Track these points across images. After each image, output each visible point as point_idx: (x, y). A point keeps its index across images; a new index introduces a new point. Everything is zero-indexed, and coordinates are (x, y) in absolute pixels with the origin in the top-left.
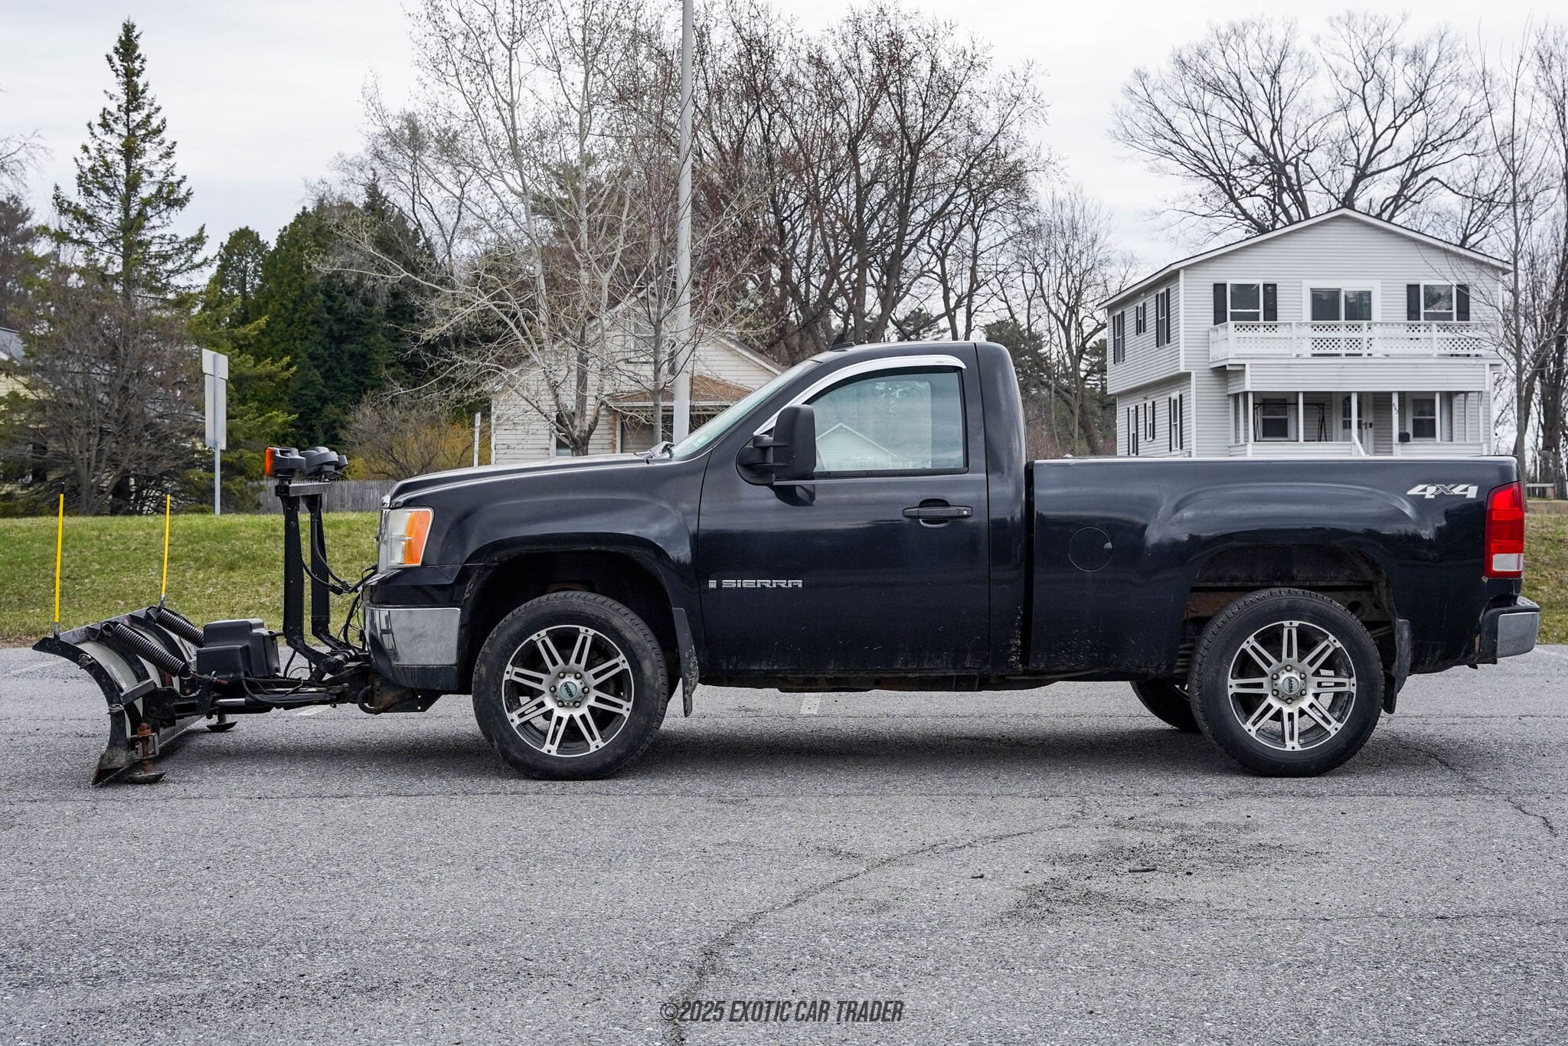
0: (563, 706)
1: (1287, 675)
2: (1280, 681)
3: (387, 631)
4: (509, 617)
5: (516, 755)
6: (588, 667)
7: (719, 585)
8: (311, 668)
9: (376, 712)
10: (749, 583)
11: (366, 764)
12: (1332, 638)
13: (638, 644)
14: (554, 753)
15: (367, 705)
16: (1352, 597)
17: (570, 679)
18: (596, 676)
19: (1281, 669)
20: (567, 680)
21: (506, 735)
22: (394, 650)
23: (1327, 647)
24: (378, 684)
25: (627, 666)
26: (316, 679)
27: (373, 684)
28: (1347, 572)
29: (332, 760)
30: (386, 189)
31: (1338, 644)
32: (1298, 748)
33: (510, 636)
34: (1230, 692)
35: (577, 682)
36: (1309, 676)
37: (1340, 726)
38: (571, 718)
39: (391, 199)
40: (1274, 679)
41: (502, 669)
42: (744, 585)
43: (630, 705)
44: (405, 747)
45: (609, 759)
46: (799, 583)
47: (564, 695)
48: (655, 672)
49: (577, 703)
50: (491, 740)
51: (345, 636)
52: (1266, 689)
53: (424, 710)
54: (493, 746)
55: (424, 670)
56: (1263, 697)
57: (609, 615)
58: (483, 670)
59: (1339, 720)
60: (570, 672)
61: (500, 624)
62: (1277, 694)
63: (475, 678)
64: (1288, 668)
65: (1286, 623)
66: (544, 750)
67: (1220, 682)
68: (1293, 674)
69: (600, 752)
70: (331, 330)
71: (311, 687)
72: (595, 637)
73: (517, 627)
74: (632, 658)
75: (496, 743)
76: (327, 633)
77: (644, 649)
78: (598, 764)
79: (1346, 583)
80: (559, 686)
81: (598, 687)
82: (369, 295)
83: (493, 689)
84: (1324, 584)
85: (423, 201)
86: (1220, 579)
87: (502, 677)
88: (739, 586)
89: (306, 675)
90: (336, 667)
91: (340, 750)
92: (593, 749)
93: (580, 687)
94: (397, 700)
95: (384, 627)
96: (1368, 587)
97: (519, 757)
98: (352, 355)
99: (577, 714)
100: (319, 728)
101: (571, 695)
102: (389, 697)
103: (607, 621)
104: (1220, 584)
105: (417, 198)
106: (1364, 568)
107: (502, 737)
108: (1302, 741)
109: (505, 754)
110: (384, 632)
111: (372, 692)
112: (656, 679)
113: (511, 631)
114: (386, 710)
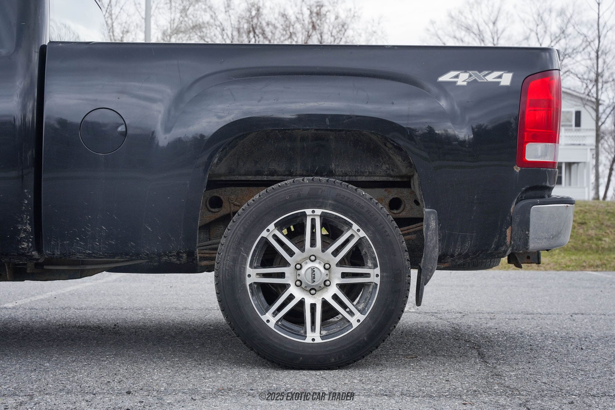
1: (311, 265)
2: (303, 271)
12: (355, 227)
16: (394, 193)
19: (305, 259)
23: (352, 236)
28: (384, 167)
31: (362, 234)
32: (318, 340)
34: (249, 281)
36: (333, 266)
37: (362, 318)
40: (298, 268)
52: (289, 279)
56: (285, 287)
59: (362, 312)
62: (300, 284)
64: (313, 258)
65: (308, 211)
67: (237, 269)
68: (316, 265)
79: (384, 179)
84: (364, 179)
86: (259, 173)
96: (405, 183)
104: (259, 178)
106: (398, 160)
108: (324, 333)
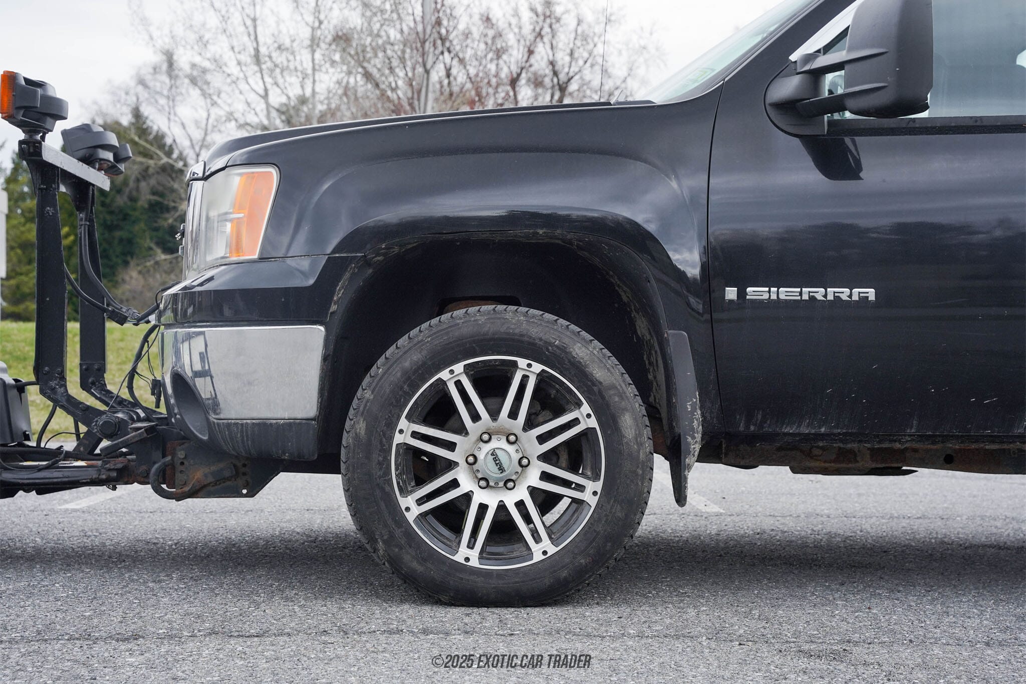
0: (488, 486)
3: (204, 373)
4: (403, 341)
5: (415, 565)
6: (530, 424)
7: (742, 294)
8: (78, 434)
9: (179, 499)
10: (786, 293)
11: (162, 576)
13: (613, 387)
14: (474, 562)
15: (164, 486)
17: (498, 443)
18: (542, 439)
20: (494, 444)
21: (398, 532)
22: (215, 399)
24: (181, 454)
25: (593, 423)
26: (86, 449)
27: (174, 455)
29: (110, 570)
30: (147, 110)
33: (405, 373)
35: (511, 449)
38: (502, 507)
39: (151, 117)
41: (391, 426)
42: (782, 297)
43: (598, 486)
44: (214, 550)
45: (564, 574)
46: (871, 293)
47: (491, 470)
48: (639, 435)
49: (509, 484)
50: (372, 540)
51: (130, 387)
53: (251, 494)
54: (375, 550)
55: (264, 427)
57: (566, 340)
58: (361, 427)
60: (498, 432)
61: (388, 353)
63: (346, 439)
66: (459, 558)
69: (550, 562)
70: (105, 221)
71: (77, 459)
72: (541, 376)
73: (416, 357)
74: (602, 410)
75: (380, 545)
76: (103, 387)
77: (622, 395)
78: (547, 581)
80: (481, 456)
81: (545, 457)
82: (134, 193)
83: (376, 457)
85: (177, 119)
87: (391, 438)
88: (774, 297)
89: (70, 445)
90: (114, 430)
91: (120, 554)
92: (538, 557)
93: (516, 457)
94: (210, 479)
95: (198, 367)
97: (419, 568)
98: (121, 240)
99: (510, 499)
100: (90, 524)
101: (501, 469)
102: (199, 474)
103: (563, 349)
105: (172, 117)
107: (392, 536)
109: (395, 564)
110: (197, 374)
111: (172, 465)
112: (640, 445)
113: (407, 364)
114: (193, 494)
